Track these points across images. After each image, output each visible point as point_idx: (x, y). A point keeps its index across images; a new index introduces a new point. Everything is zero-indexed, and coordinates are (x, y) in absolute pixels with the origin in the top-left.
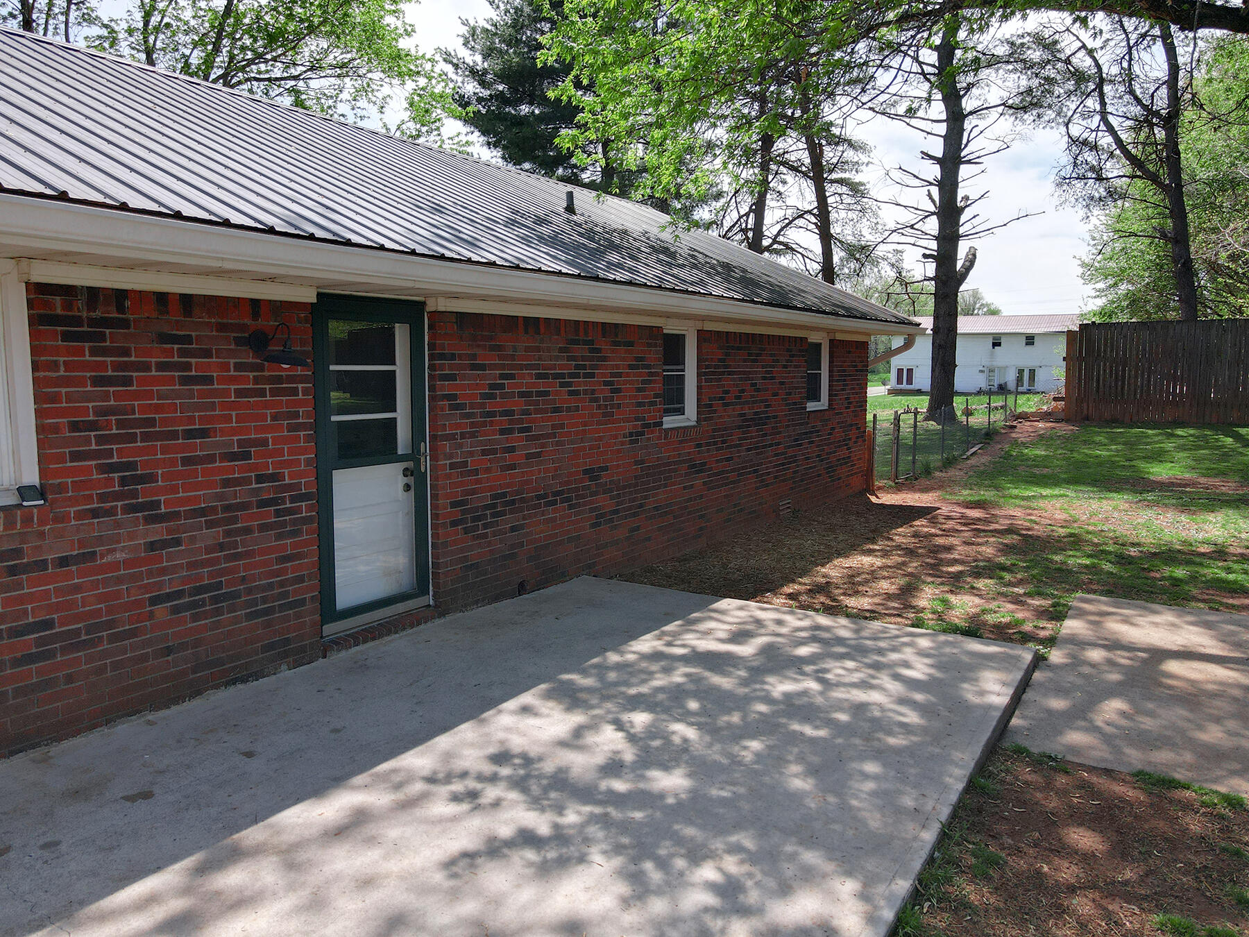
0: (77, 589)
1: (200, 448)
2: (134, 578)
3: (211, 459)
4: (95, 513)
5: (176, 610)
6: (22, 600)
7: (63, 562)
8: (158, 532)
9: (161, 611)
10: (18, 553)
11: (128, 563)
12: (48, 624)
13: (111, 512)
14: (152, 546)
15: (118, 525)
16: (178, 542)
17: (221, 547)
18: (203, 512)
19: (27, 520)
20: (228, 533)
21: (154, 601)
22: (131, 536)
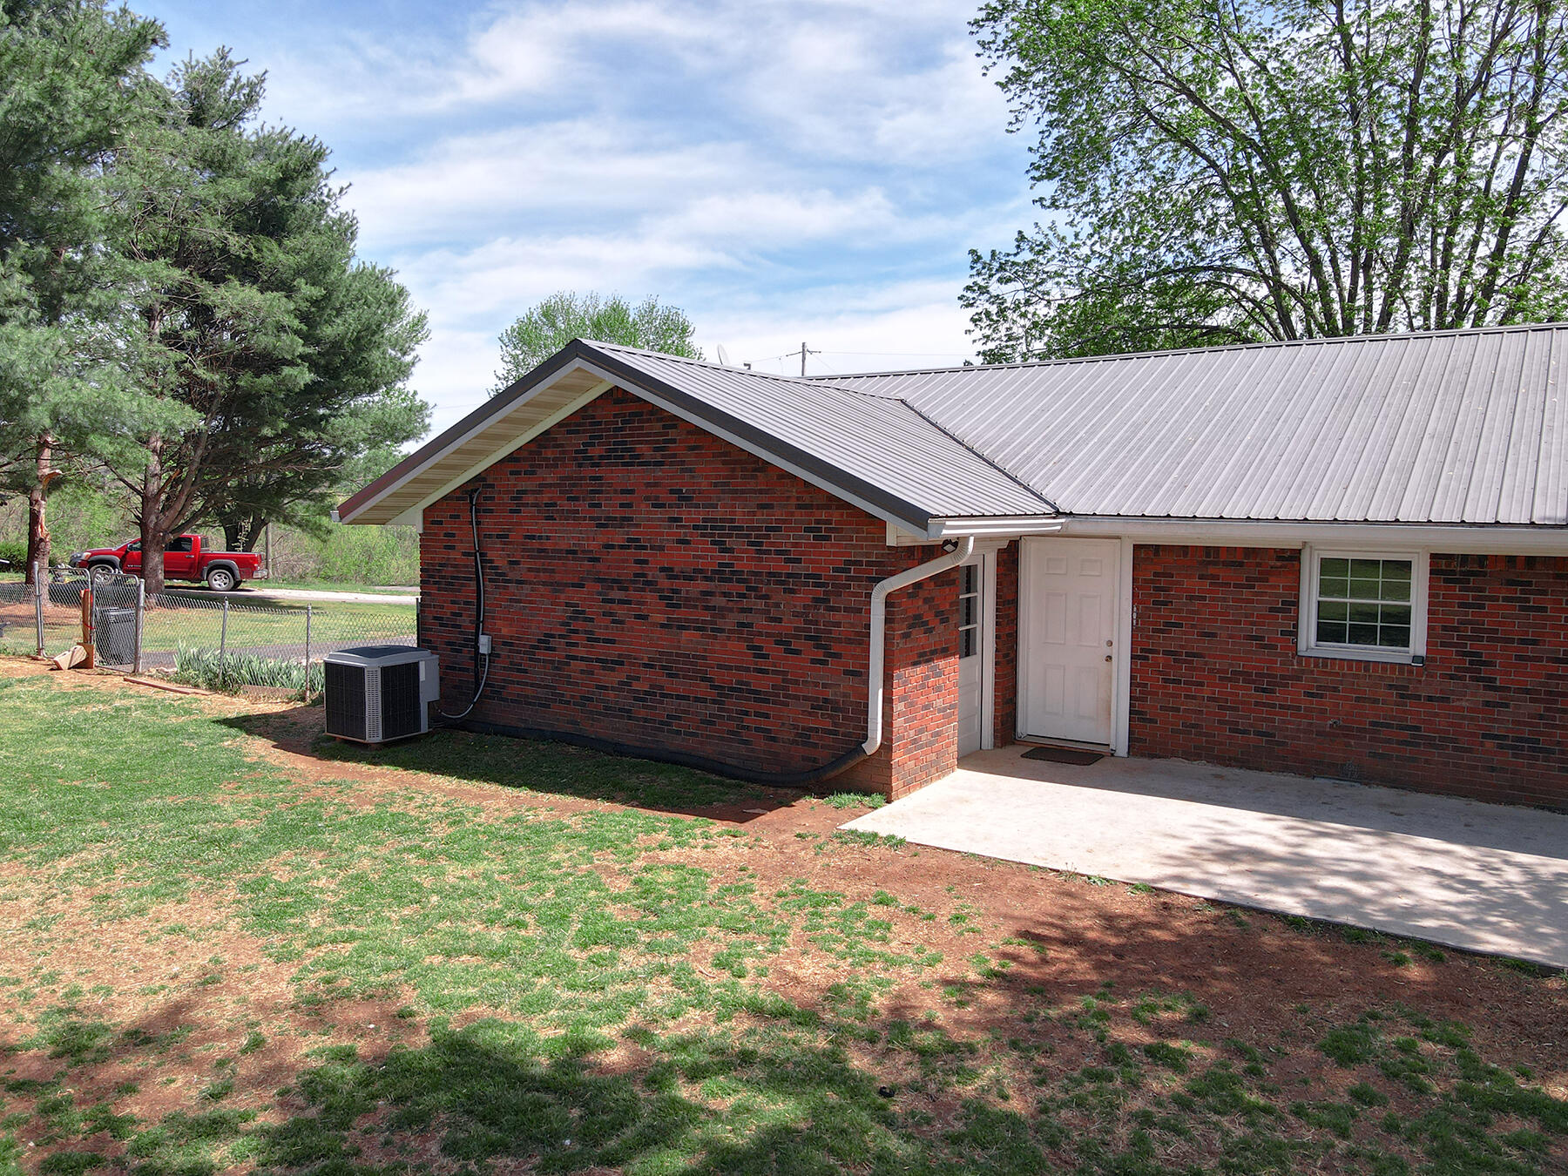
0: (1437, 715)
1: (1530, 651)
2: (1472, 719)
3: (1540, 659)
4: (1451, 677)
5: (1500, 746)
6: (1405, 712)
7: (1430, 698)
8: (1492, 696)
9: (1489, 744)
10: (1406, 688)
11: (1470, 710)
12: (1418, 729)
13: (1462, 678)
14: (1487, 703)
15: (1465, 686)
16: (1507, 706)
17: (1541, 717)
18: (1528, 691)
19: (1410, 672)
20: (1547, 709)
21: (1484, 736)
22: (1473, 694)
